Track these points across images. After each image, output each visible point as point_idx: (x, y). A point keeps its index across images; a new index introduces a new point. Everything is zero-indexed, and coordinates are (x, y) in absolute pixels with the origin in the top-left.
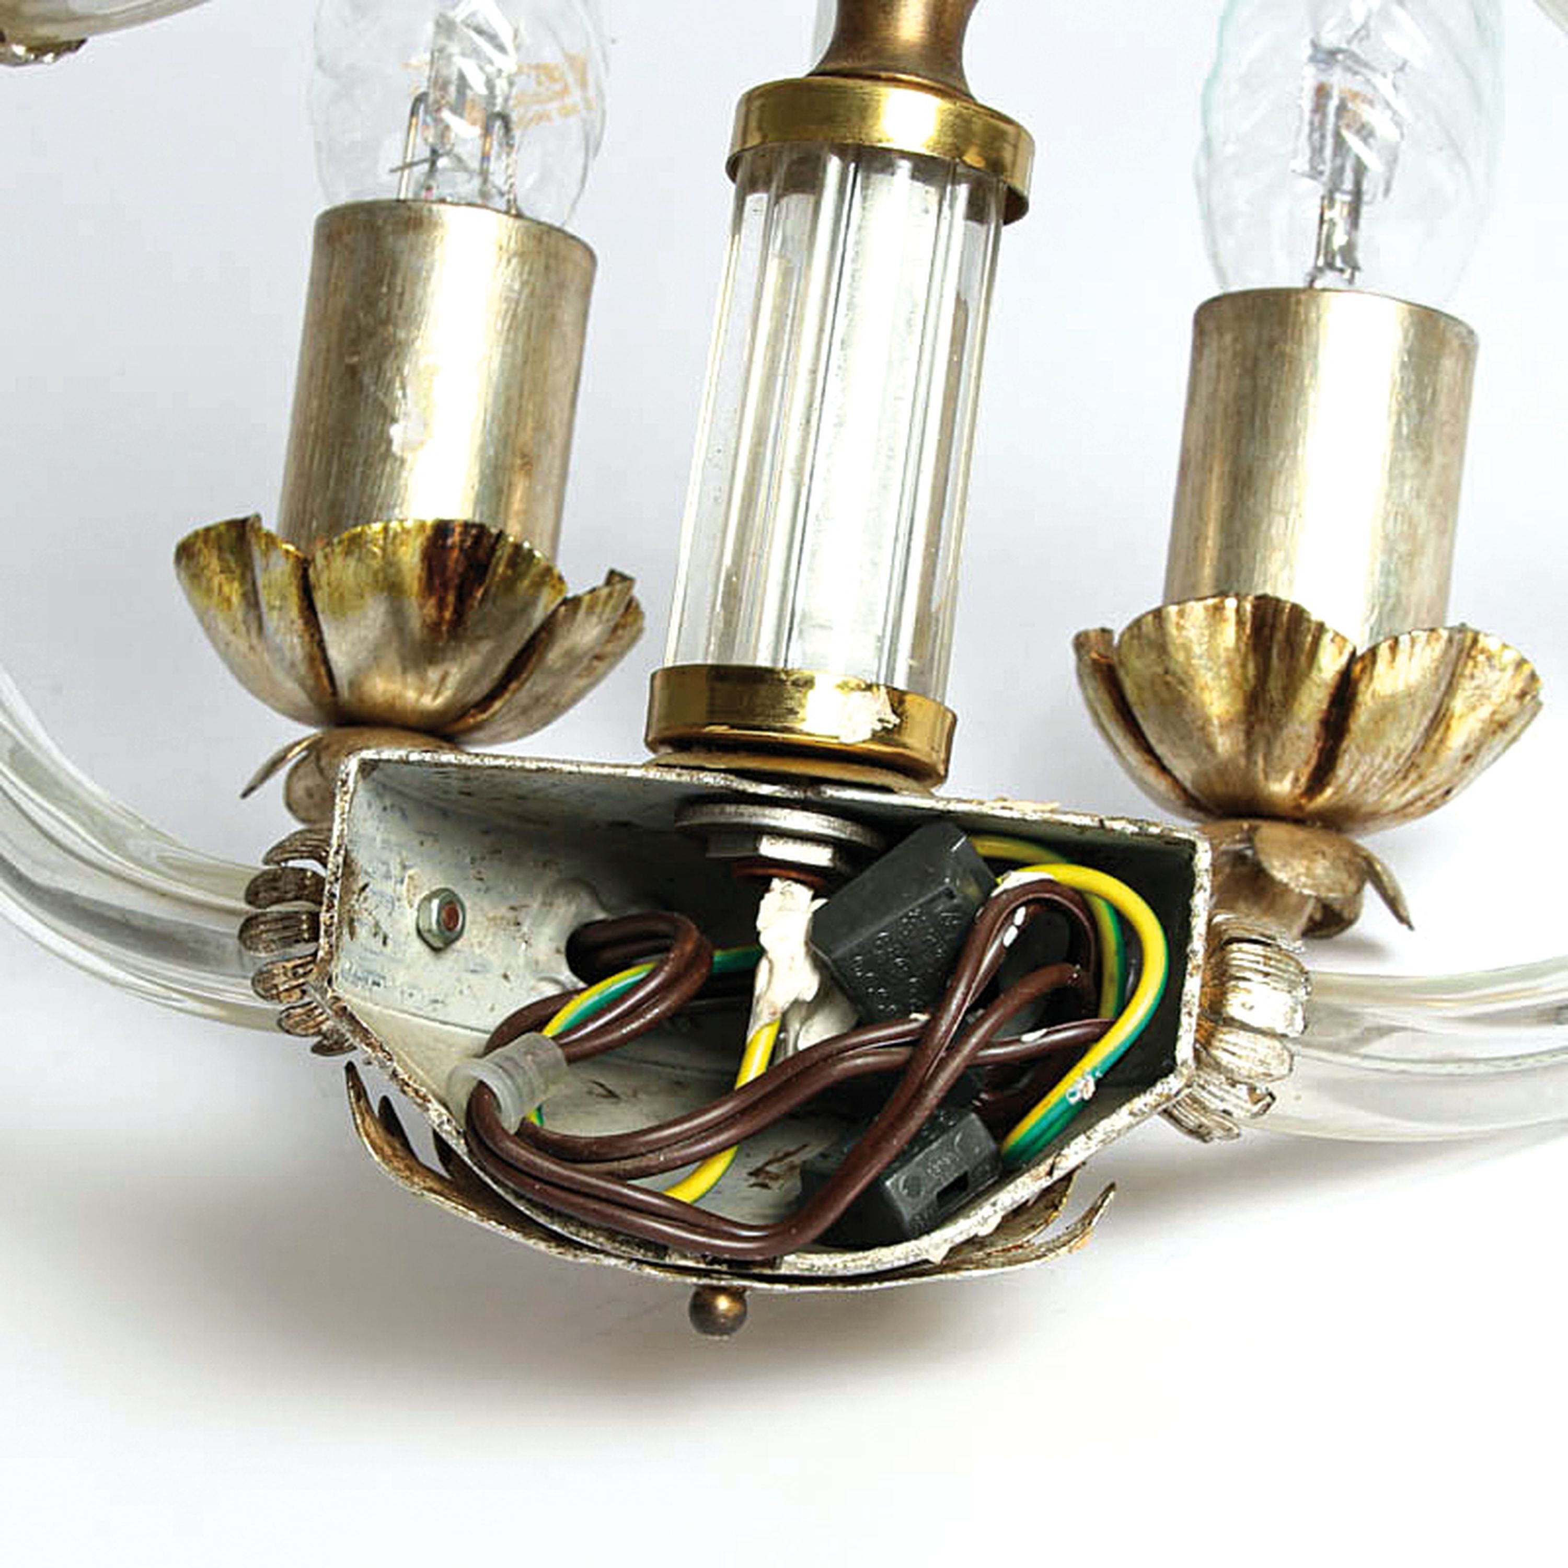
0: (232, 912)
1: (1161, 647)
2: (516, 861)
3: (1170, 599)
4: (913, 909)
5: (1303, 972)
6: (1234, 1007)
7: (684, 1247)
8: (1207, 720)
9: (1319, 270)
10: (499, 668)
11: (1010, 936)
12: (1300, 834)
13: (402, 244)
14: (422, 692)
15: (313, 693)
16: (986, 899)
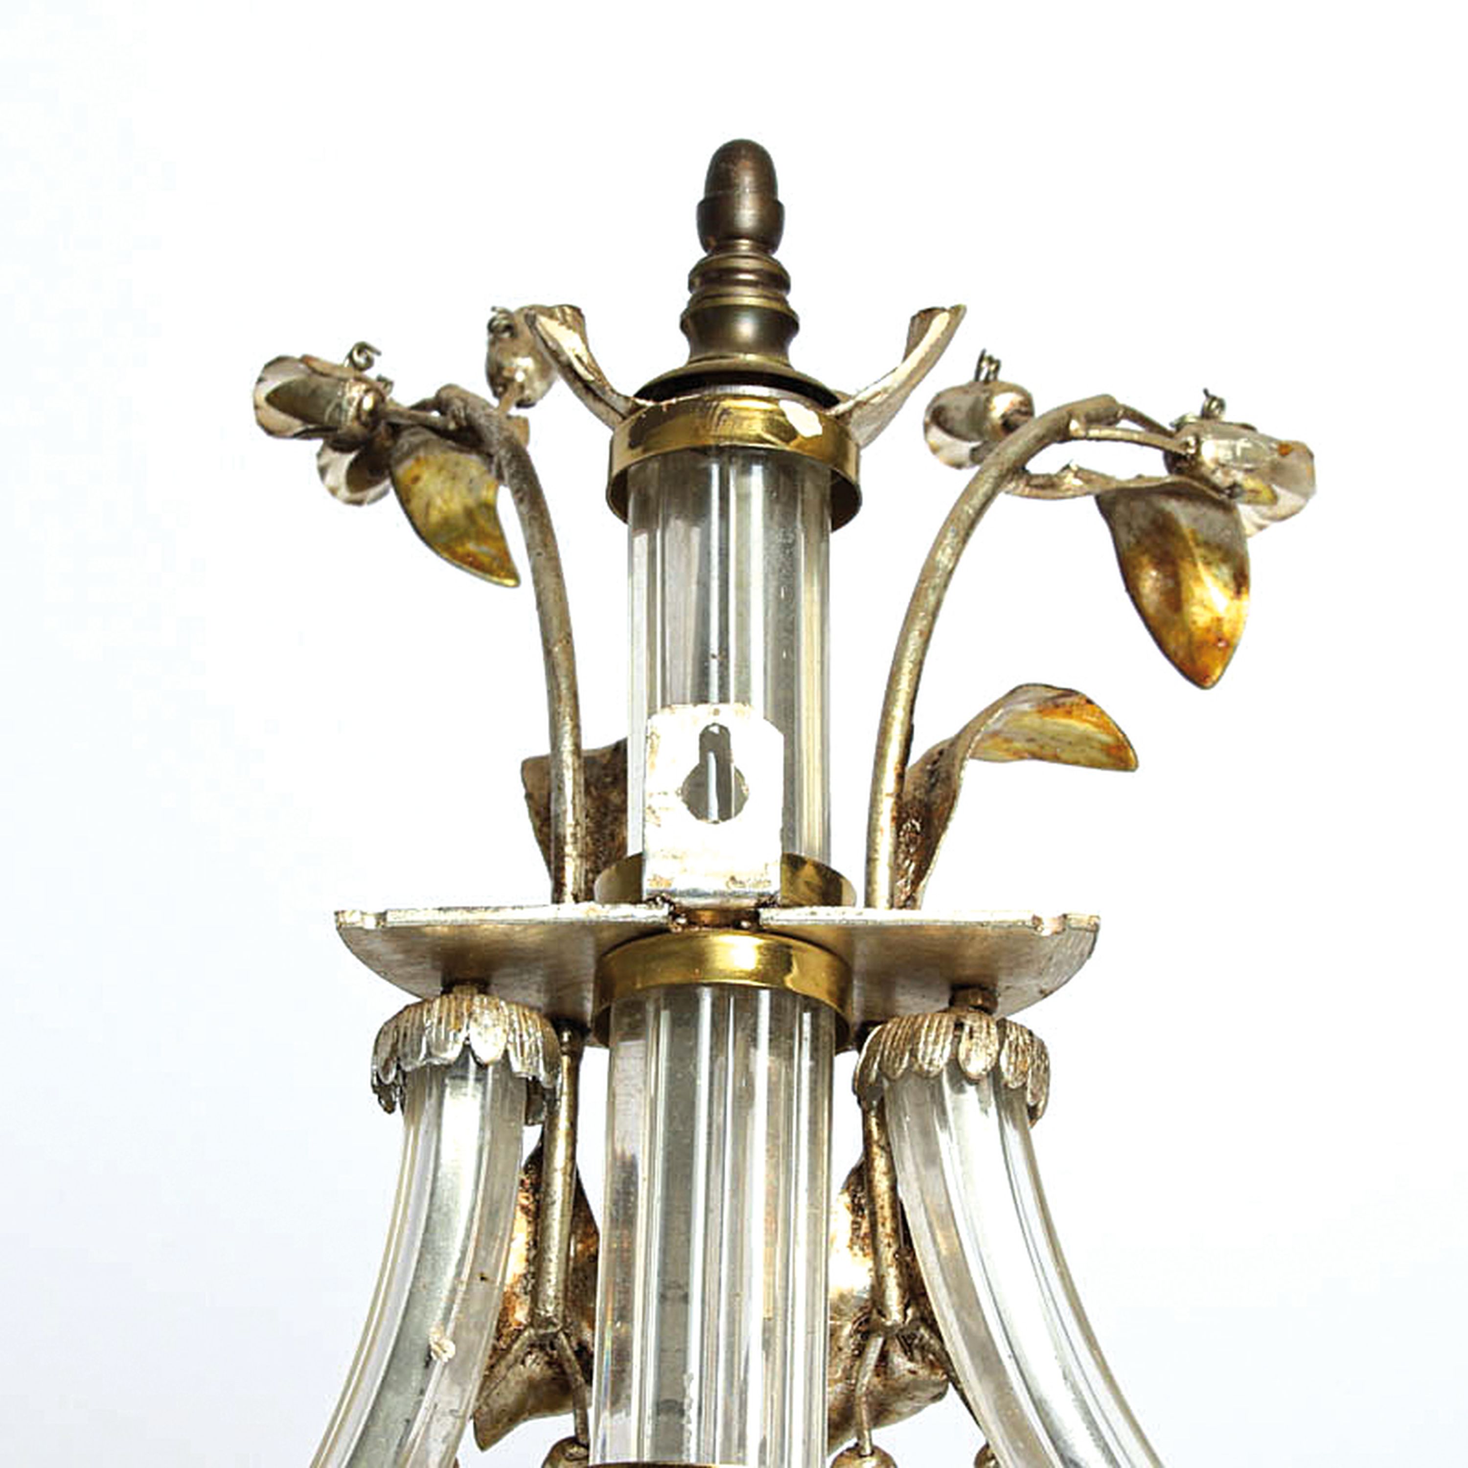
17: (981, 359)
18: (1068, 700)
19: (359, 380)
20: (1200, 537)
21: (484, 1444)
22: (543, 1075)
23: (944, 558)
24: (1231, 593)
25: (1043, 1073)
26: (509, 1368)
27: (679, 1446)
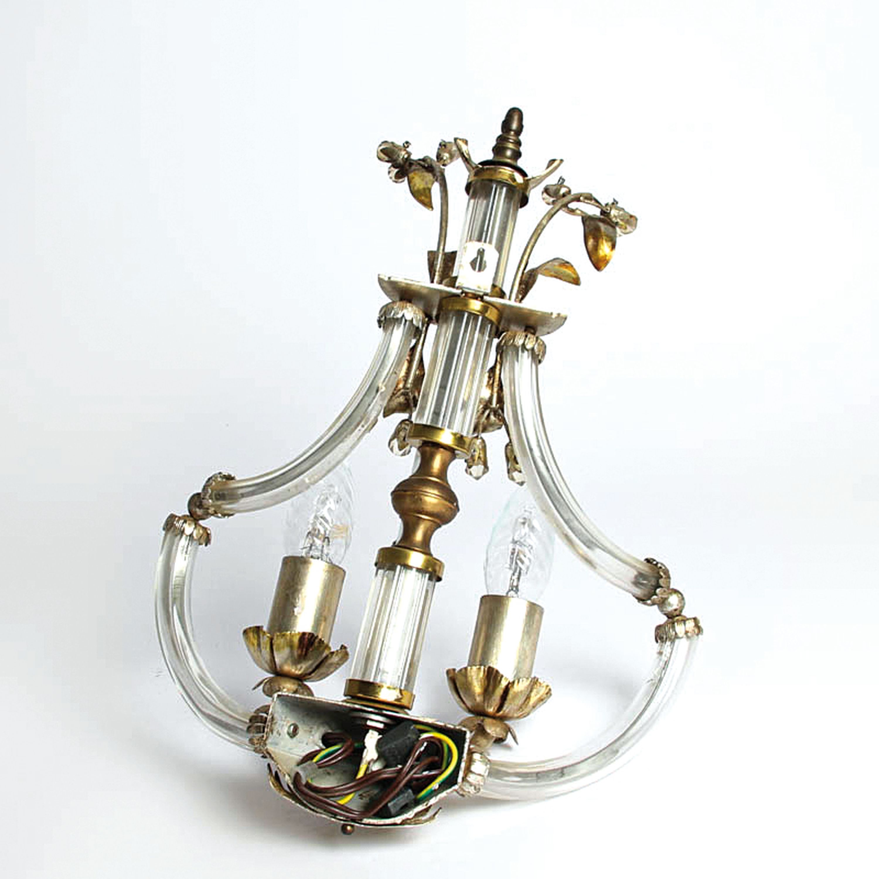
0: (246, 723)
1: (466, 676)
2: (312, 717)
3: (469, 665)
4: (400, 741)
5: (489, 760)
6: (473, 768)
7: (341, 815)
8: (475, 693)
9: (509, 591)
10: (314, 666)
11: (422, 749)
12: (494, 721)
13: (301, 567)
14: (296, 670)
15: (271, 668)
16: (417, 740)
17: (561, 178)
18: (567, 264)
19: (405, 150)
20: (606, 234)
21: (385, 416)
22: (420, 326)
23: (544, 222)
24: (610, 248)
25: (544, 353)
26: (396, 398)
27: (437, 423)
